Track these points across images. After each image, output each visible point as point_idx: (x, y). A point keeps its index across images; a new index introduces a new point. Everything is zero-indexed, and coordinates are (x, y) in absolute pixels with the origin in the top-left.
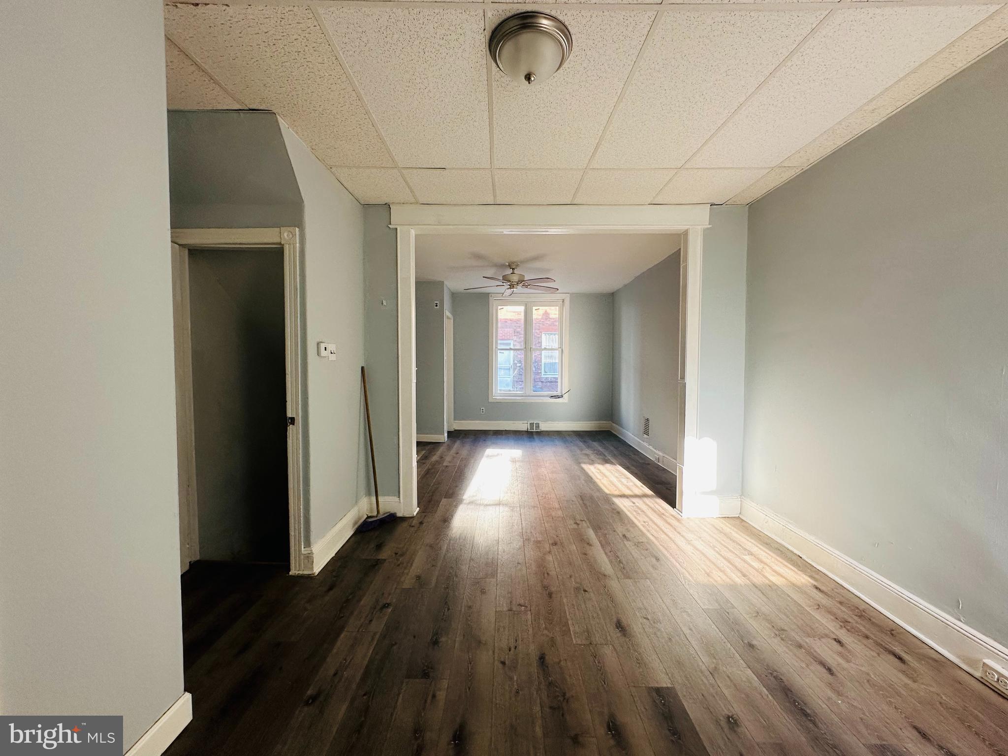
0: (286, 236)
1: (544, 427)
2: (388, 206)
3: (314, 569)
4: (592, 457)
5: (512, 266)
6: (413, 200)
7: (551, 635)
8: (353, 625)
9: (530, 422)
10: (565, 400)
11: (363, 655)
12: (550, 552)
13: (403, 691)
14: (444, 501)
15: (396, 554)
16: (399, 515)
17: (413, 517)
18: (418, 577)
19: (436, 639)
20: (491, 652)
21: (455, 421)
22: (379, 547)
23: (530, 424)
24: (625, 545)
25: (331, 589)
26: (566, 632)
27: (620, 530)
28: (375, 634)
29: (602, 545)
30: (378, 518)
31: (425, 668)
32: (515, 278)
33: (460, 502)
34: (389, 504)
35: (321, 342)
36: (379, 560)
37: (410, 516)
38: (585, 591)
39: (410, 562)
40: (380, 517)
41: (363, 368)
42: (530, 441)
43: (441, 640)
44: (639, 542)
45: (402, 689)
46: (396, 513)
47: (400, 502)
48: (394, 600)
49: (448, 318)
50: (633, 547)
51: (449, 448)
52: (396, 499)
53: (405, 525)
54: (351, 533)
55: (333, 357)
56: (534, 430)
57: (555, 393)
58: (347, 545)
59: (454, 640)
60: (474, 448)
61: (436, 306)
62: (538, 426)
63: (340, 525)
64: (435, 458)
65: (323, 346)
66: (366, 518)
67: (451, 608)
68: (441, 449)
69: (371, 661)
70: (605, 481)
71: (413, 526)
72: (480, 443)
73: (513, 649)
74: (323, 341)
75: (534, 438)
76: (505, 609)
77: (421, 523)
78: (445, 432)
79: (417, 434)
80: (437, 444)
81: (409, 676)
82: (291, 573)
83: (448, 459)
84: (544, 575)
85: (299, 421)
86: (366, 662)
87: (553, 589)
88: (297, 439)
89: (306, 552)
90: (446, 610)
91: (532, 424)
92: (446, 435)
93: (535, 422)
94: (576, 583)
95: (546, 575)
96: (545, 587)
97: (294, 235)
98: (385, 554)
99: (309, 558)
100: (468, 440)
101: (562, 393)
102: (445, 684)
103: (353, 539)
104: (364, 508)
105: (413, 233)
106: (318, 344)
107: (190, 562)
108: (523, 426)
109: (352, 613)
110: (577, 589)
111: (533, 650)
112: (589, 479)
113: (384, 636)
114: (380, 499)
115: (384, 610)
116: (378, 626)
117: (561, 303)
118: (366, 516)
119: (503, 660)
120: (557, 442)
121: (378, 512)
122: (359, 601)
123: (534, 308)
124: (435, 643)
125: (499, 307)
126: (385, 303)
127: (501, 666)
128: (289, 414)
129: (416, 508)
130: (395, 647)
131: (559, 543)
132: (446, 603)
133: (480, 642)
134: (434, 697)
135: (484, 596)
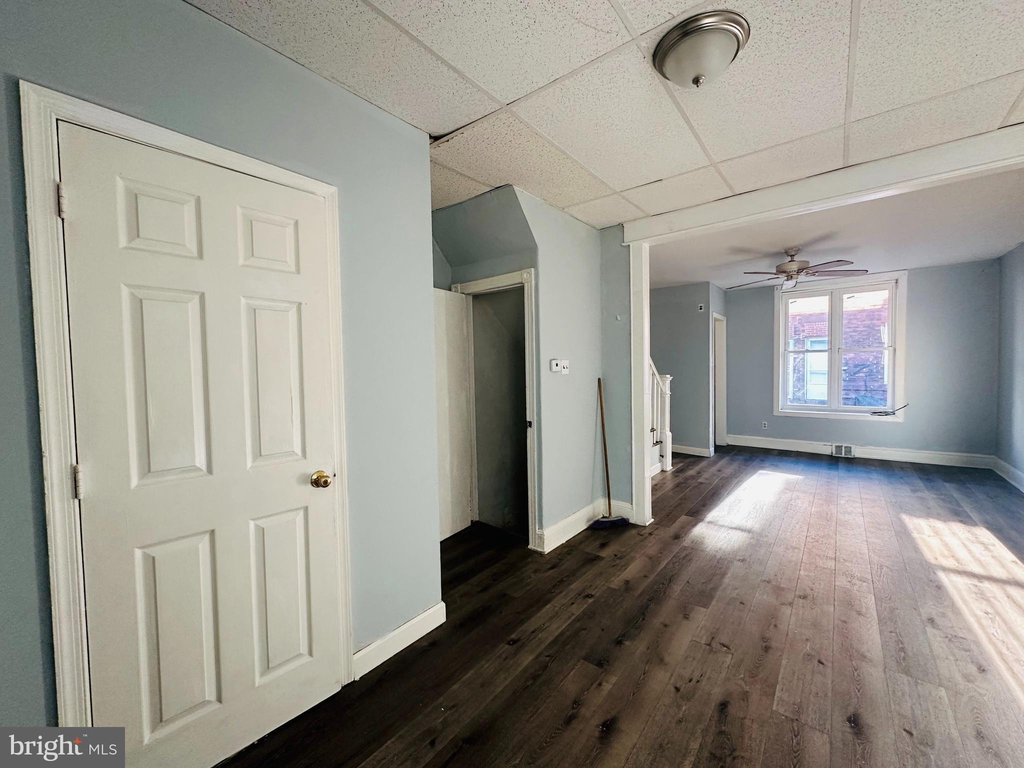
0: (525, 277)
1: (858, 452)
2: (621, 226)
3: (545, 548)
4: (932, 503)
5: (790, 253)
6: (643, 215)
7: (747, 688)
8: (558, 602)
9: (837, 445)
10: (900, 417)
11: (557, 628)
12: (791, 604)
13: (577, 667)
14: (684, 518)
15: (616, 555)
16: (632, 521)
17: (645, 527)
18: (627, 582)
19: (621, 640)
20: (669, 674)
21: (729, 435)
22: (603, 546)
23: (836, 447)
24: (925, 632)
25: (552, 568)
26: (769, 693)
27: (929, 609)
28: (573, 614)
29: (880, 620)
30: (609, 520)
31: (602, 659)
32: (794, 267)
33: (702, 520)
34: (621, 509)
35: (554, 359)
36: (599, 556)
37: (642, 525)
38: (820, 662)
39: (626, 566)
40: (611, 519)
41: (599, 379)
42: (829, 469)
43: (624, 642)
44: (956, 636)
45: (577, 666)
46: (628, 519)
47: (632, 510)
48: (598, 594)
49: (716, 320)
50: (939, 639)
51: (715, 463)
52: (630, 506)
53: (634, 532)
54: (585, 528)
55: (565, 371)
56: (843, 455)
57: (881, 408)
58: (578, 537)
59: (638, 647)
60: (744, 467)
61: (701, 309)
62: (849, 450)
63: (572, 518)
64: (692, 472)
65: (554, 363)
66: (602, 518)
67: (646, 619)
68: (704, 464)
69: (561, 634)
70: (934, 542)
71: (641, 535)
72: (755, 463)
73: (694, 682)
74: (556, 358)
75: (838, 465)
76: (703, 642)
77: (650, 534)
78: (710, 446)
79: (672, 444)
80: (700, 458)
81: (586, 658)
82: (529, 547)
83: (706, 475)
84: (769, 626)
85: (535, 424)
86: (556, 634)
87: (774, 644)
88: (534, 439)
89: (539, 533)
90: (641, 619)
91: (839, 448)
92: (712, 449)
93: (844, 445)
94: (812, 649)
95: (772, 626)
96: (764, 639)
97: (531, 275)
98: (604, 553)
99: (541, 538)
100: (741, 458)
101: (893, 406)
102: (613, 679)
103: (583, 533)
104: (598, 508)
105: (646, 246)
106: (551, 361)
107: (472, 521)
108: (826, 448)
109: (561, 592)
110: (809, 657)
111: (717, 693)
112: (904, 534)
113: (578, 619)
114: (612, 502)
115: (587, 599)
116: (577, 610)
117: (894, 284)
118: (602, 516)
119: (678, 686)
120: (875, 476)
121: (610, 514)
122: (569, 584)
123: (845, 296)
124: (619, 643)
125: (790, 301)
126: (619, 319)
127: (673, 690)
128: (528, 419)
129: (650, 519)
130: (584, 632)
131: (810, 598)
132: (643, 614)
133: (662, 660)
134: (600, 684)
135: (685, 622)
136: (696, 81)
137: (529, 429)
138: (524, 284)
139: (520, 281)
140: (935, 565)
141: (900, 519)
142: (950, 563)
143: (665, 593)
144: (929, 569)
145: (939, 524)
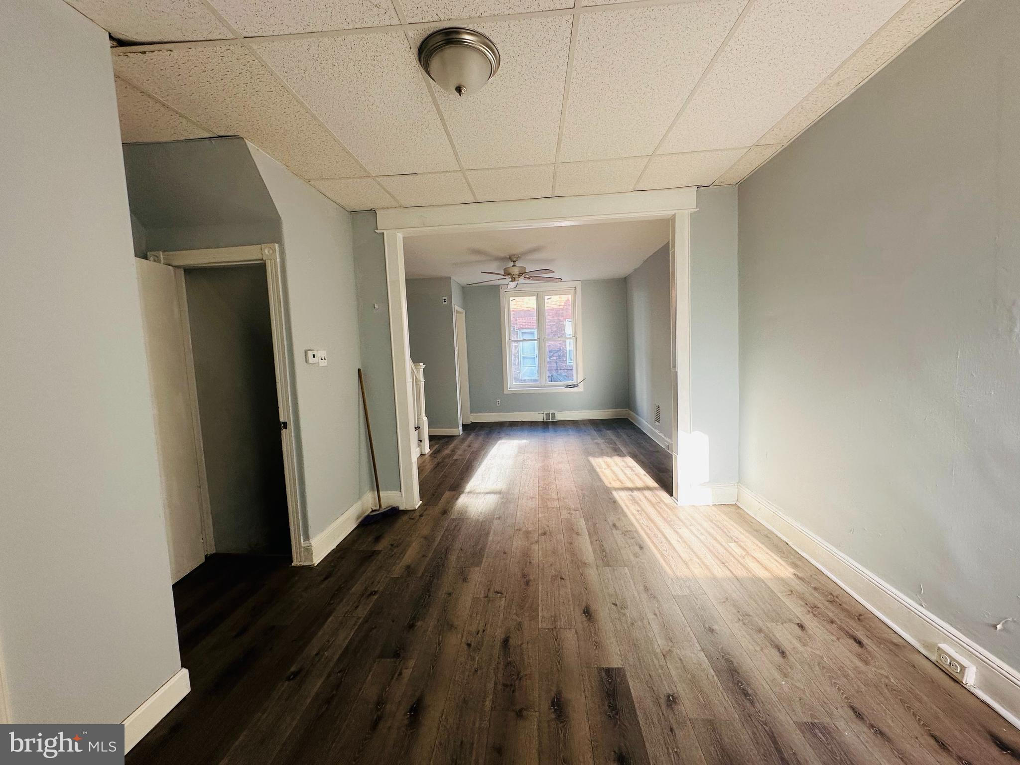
0: (267, 253)
1: (560, 417)
2: (373, 212)
3: (314, 560)
4: (603, 446)
5: (513, 259)
6: (396, 204)
7: (519, 619)
8: (341, 610)
9: (546, 412)
10: (580, 388)
11: (344, 638)
12: (537, 542)
13: (373, 669)
14: (447, 494)
15: (392, 545)
16: (401, 508)
17: (414, 510)
18: (408, 567)
19: (413, 623)
20: (460, 636)
21: (472, 414)
22: (378, 539)
23: (546, 414)
24: (612, 534)
25: (326, 579)
26: (534, 618)
27: (611, 518)
28: (359, 618)
29: (589, 534)
30: (380, 512)
31: (397, 649)
32: (516, 271)
33: (463, 492)
34: (390, 498)
35: (309, 350)
36: (375, 551)
37: (412, 509)
38: (562, 578)
39: (404, 552)
40: (382, 511)
41: (359, 370)
42: (544, 432)
43: (416, 624)
44: (627, 531)
45: (373, 667)
46: (398, 507)
47: (402, 497)
48: (382, 588)
49: (457, 312)
50: (620, 536)
51: (464, 440)
52: (398, 493)
53: (405, 518)
54: (355, 526)
55: (323, 363)
56: (551, 420)
57: (570, 383)
58: (348, 538)
59: (429, 624)
60: (487, 440)
61: (445, 302)
62: (554, 415)
63: (341, 519)
64: (447, 451)
65: (310, 354)
66: (371, 512)
67: (432, 595)
68: (455, 442)
69: (350, 643)
70: (608, 472)
71: (413, 519)
72: (494, 436)
73: (481, 633)
74: (312, 348)
75: (548, 428)
76: (482, 596)
77: (421, 516)
78: (459, 426)
79: (428, 428)
80: (451, 438)
81: (382, 656)
82: (293, 564)
83: (459, 452)
84: (526, 564)
85: (291, 426)
86: (344, 645)
87: (531, 578)
88: (291, 443)
89: (305, 546)
90: (427, 597)
91: (548, 415)
92: (461, 428)
93: (551, 412)
94: (555, 570)
95: (528, 564)
96: (524, 576)
97: (274, 251)
98: (382, 546)
99: (308, 550)
100: (483, 433)
101: (577, 381)
102: (412, 663)
103: (355, 532)
104: (367, 503)
105: (400, 236)
106: (306, 352)
107: (206, 556)
108: (539, 417)
109: (341, 600)
110: (554, 578)
111: (500, 634)
112: (592, 470)
113: (366, 621)
114: (382, 494)
115: (372, 597)
116: (362, 612)
117: (574, 290)
118: (371, 510)
119: (469, 642)
120: (571, 432)
121: (380, 506)
122: (349, 589)
123: (546, 297)
124: (411, 626)
125: (511, 299)
126: (377, 307)
127: (466, 647)
128: (282, 420)
129: (419, 502)
130: (374, 631)
131: (548, 533)
132: (429, 591)
133: (452, 626)
134: (400, 674)
135: (465, 584)
136: (459, 90)
137: (284, 432)
138: (265, 260)
139: (260, 257)
140: (611, 488)
141: (588, 461)
142: (617, 484)
143: (443, 565)
144: (608, 491)
145: (608, 459)
